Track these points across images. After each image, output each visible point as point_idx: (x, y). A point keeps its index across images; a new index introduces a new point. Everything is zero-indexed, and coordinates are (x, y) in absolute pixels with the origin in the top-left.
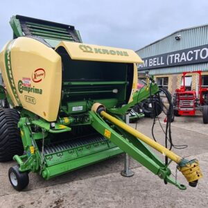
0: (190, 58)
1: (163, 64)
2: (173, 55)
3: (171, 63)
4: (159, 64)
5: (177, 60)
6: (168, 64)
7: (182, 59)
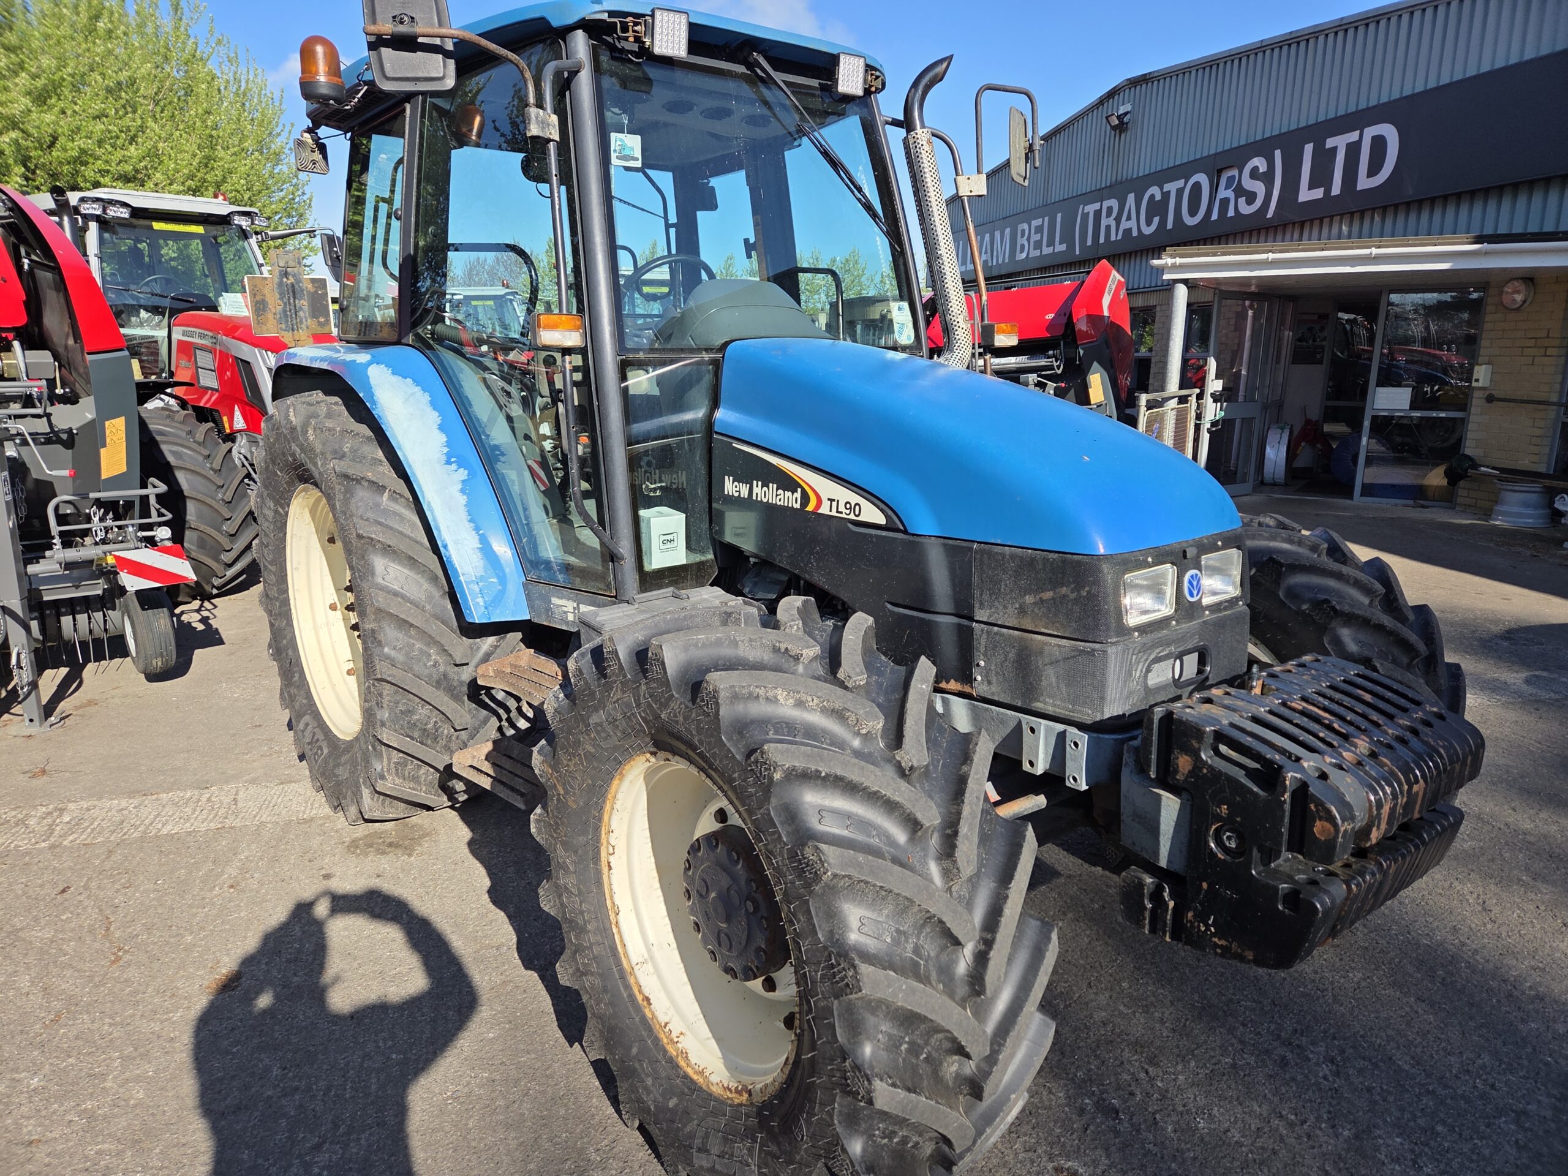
0: (1149, 223)
1: (1063, 247)
2: (1097, 206)
3: (1089, 243)
4: (1050, 250)
5: (1108, 227)
6: (1078, 253)
7: (1125, 225)
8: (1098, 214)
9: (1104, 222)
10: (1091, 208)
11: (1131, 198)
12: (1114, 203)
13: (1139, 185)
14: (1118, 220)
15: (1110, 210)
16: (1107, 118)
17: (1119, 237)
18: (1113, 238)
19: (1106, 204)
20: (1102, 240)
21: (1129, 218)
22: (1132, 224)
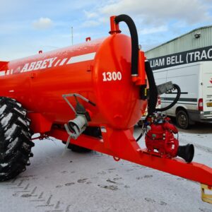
0: (210, 56)
1: (183, 62)
2: (193, 53)
3: (191, 61)
4: (178, 62)
5: (197, 58)
6: (187, 62)
7: (202, 56)
8: (193, 55)
9: (196, 56)
10: (191, 54)
11: (204, 52)
12: (199, 52)
13: (207, 49)
14: (200, 56)
16: (195, 35)
18: (199, 59)
19: (196, 53)
20: (195, 60)
22: (205, 56)
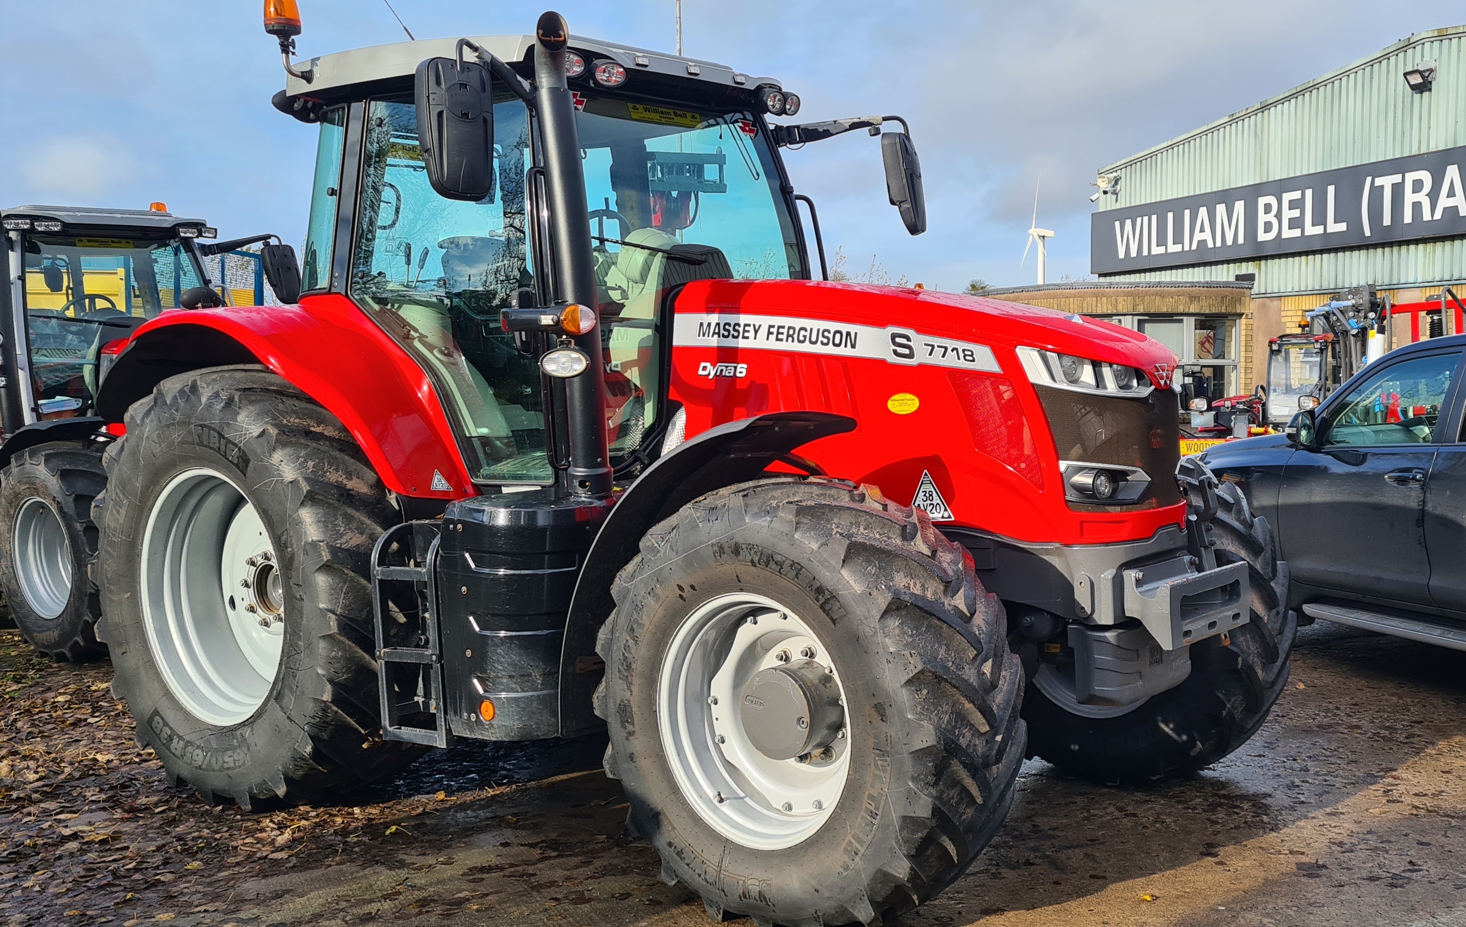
1: (1342, 227)
2: (1397, 178)
3: (1387, 221)
4: (1319, 230)
5: (1417, 206)
6: (1368, 233)
8: (1398, 189)
9: (1410, 198)
10: (1386, 182)
11: (1452, 173)
12: (1425, 176)
14: (1434, 196)
15: (1418, 186)
16: (1405, 74)
17: (1438, 215)
18: (1427, 216)
19: (1410, 177)
20: (1408, 218)
21: (1451, 193)
22: (1458, 203)
